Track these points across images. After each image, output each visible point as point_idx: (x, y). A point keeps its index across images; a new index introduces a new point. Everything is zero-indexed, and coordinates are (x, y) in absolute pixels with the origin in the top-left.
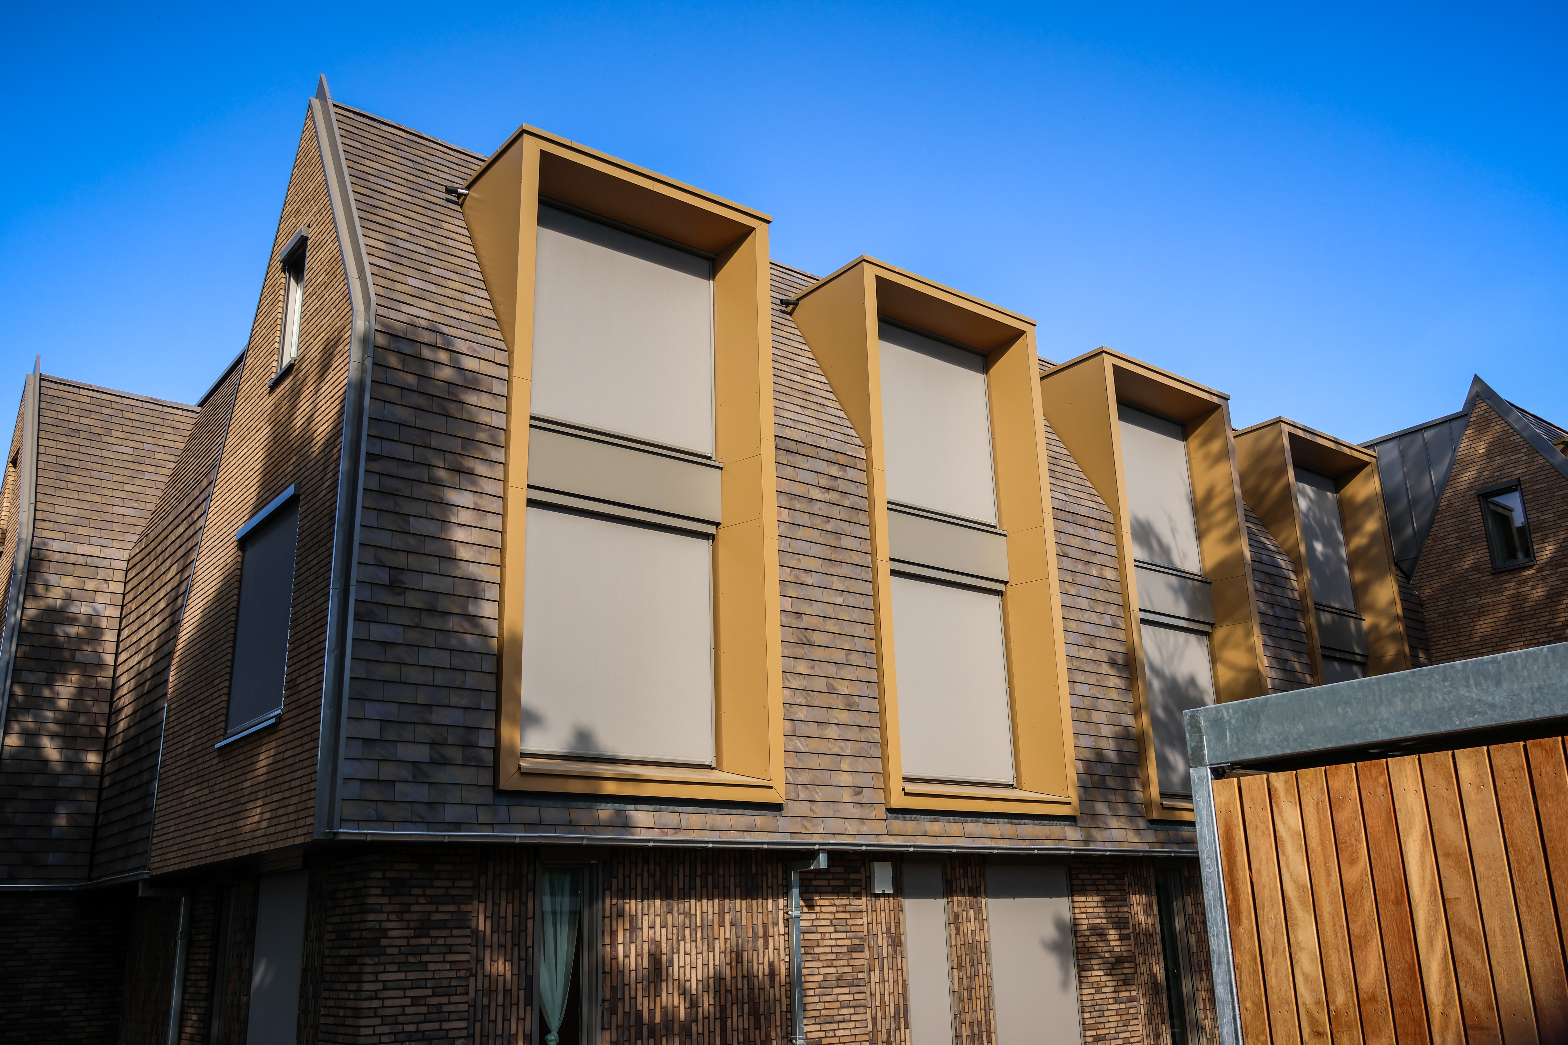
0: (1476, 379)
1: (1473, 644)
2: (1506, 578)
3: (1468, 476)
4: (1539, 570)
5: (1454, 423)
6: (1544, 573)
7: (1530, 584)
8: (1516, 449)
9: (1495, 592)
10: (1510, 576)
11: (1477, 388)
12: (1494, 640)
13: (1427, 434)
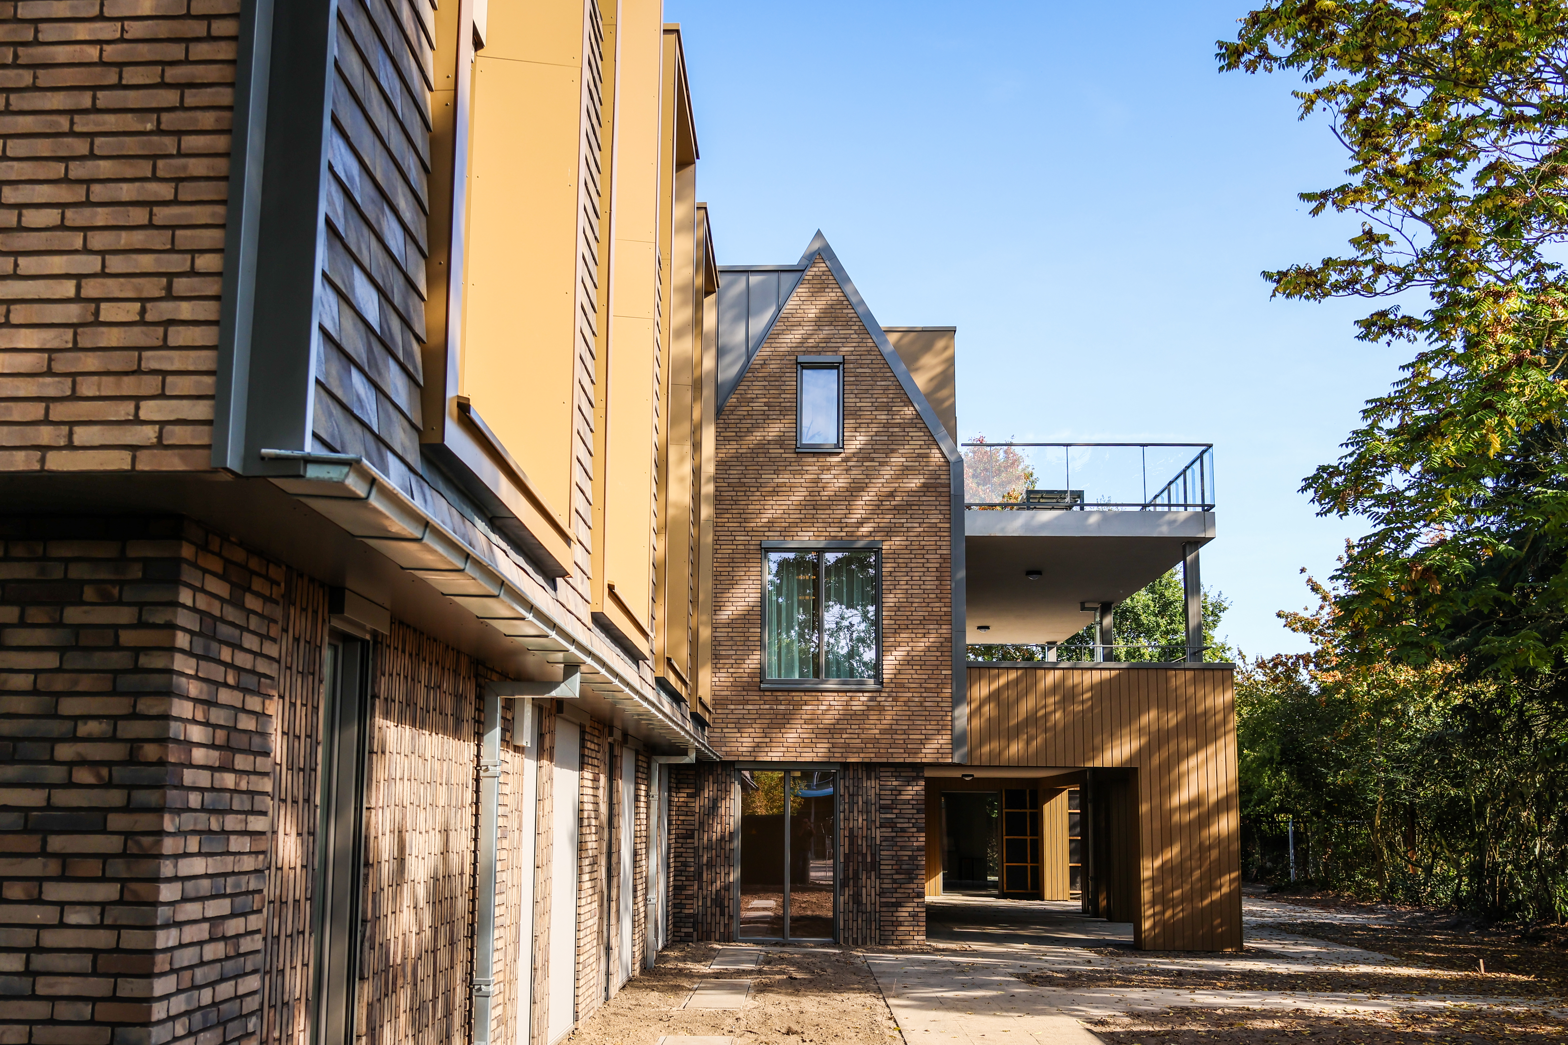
0: (819, 234)
1: (760, 524)
2: (810, 460)
3: (792, 338)
4: (846, 460)
5: (784, 276)
6: (850, 464)
7: (833, 472)
8: (847, 325)
9: (794, 473)
10: (815, 459)
11: (817, 245)
12: (784, 525)
13: (754, 279)
